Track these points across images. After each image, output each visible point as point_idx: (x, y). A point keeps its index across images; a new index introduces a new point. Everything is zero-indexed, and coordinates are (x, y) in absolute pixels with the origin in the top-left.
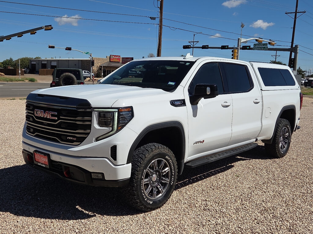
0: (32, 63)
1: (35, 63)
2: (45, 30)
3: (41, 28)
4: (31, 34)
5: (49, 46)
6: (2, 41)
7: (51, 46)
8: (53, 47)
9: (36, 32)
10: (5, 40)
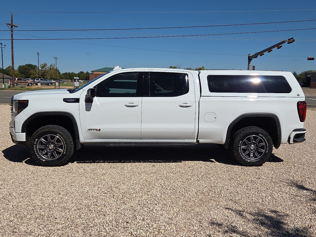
0: (308, 76)
1: (310, 76)
2: (288, 43)
3: (284, 42)
4: (278, 48)
5: (308, 58)
6: (257, 57)
7: (310, 58)
8: (313, 59)
9: (281, 46)
10: (259, 56)
